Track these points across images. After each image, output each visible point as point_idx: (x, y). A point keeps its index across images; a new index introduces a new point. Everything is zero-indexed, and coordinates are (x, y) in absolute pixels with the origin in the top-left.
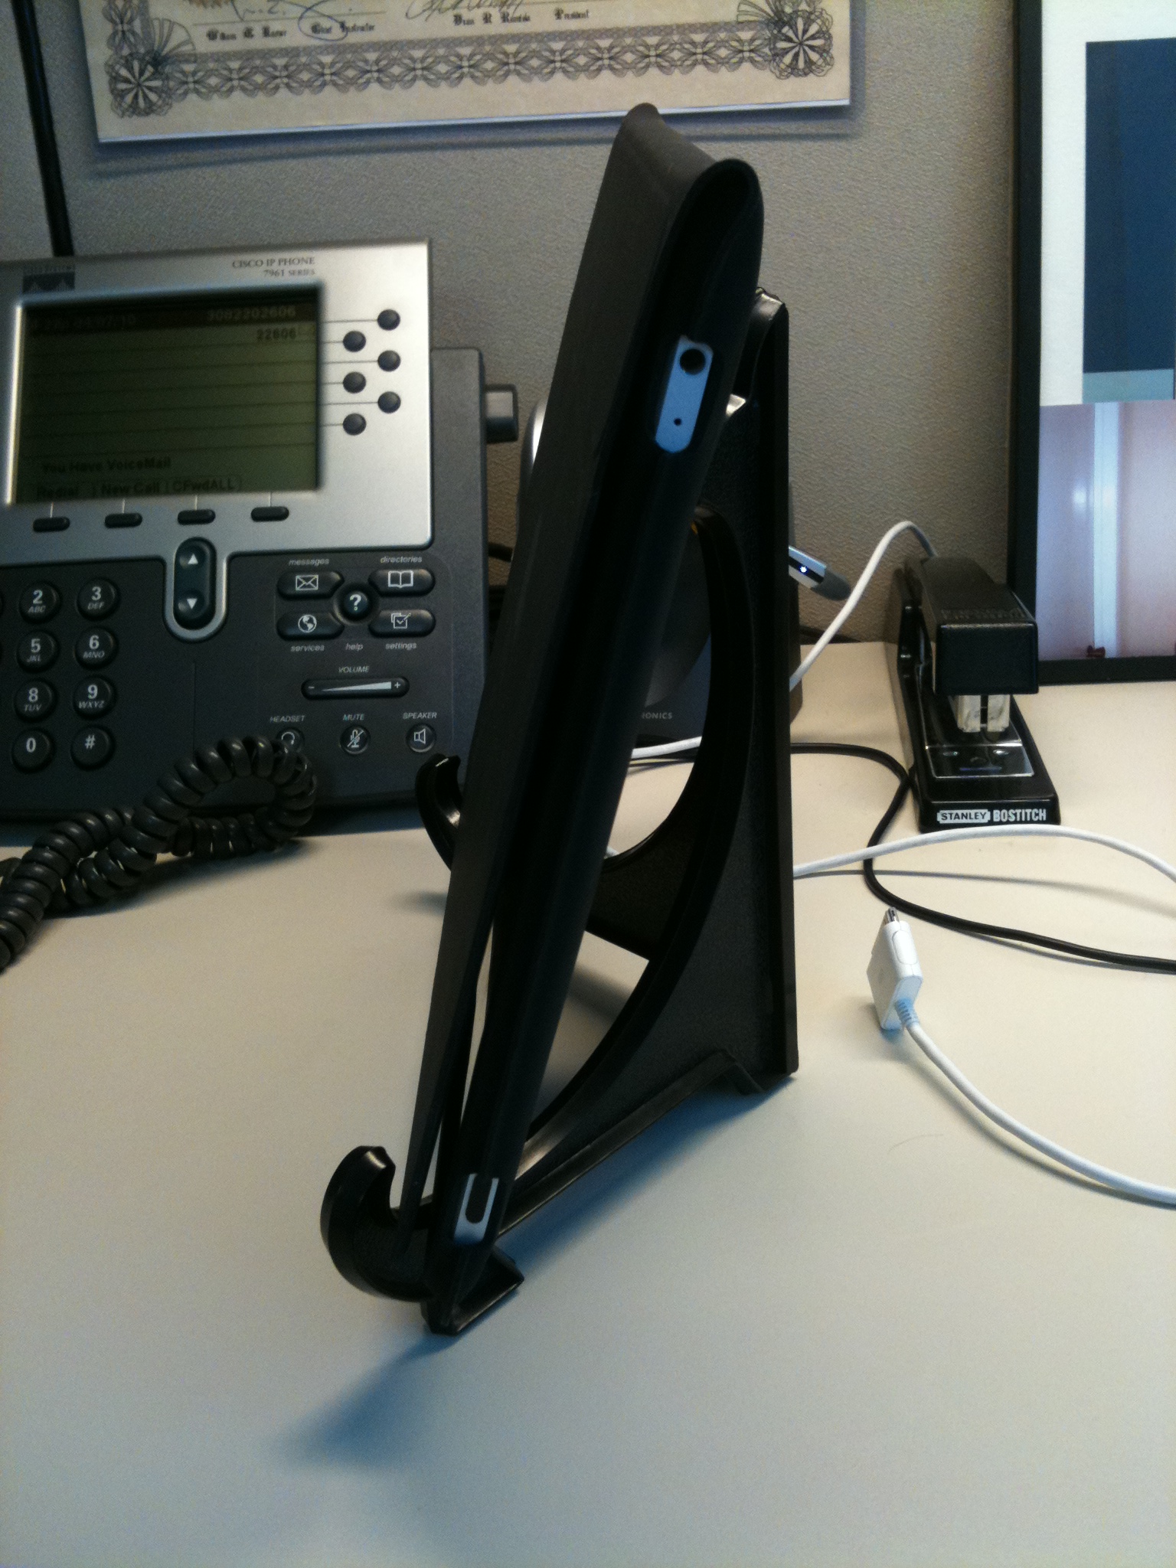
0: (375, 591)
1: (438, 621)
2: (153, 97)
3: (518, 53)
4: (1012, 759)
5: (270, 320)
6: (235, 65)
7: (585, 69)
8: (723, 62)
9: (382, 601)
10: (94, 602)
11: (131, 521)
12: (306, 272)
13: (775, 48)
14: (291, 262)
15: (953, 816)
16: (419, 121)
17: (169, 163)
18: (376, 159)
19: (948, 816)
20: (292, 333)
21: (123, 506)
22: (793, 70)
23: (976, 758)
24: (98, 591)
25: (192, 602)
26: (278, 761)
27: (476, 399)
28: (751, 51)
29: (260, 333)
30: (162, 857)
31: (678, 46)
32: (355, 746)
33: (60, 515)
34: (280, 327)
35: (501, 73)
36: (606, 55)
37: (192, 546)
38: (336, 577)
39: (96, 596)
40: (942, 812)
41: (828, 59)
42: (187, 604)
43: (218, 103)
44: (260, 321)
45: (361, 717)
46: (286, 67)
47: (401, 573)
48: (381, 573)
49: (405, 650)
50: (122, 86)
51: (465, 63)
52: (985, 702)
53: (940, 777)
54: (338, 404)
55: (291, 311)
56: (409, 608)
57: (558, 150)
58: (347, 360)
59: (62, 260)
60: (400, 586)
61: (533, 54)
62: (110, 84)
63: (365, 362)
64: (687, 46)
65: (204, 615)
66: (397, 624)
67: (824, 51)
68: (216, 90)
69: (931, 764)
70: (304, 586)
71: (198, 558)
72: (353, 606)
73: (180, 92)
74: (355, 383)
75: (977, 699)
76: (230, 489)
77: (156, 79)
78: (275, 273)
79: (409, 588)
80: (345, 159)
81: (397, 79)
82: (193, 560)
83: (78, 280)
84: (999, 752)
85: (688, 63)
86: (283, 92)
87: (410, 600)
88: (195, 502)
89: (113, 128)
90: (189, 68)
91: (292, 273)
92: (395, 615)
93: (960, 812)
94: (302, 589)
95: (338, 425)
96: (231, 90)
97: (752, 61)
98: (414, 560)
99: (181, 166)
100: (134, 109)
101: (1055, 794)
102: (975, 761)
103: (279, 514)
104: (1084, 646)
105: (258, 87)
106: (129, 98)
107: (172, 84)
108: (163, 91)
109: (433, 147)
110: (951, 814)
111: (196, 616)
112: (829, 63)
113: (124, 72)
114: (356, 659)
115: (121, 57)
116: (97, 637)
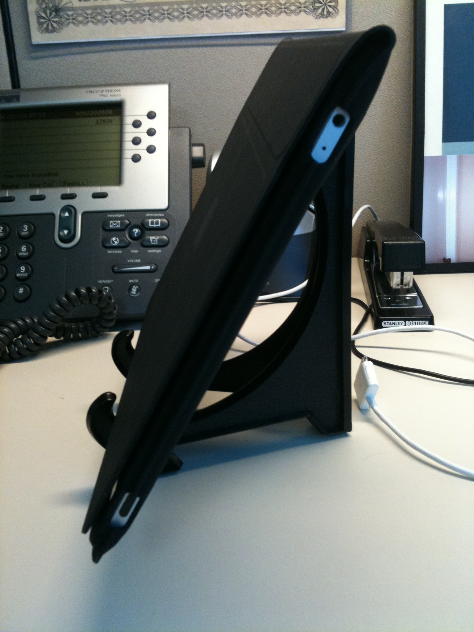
0: (144, 228)
1: (170, 241)
2: (55, 25)
3: (207, 7)
4: (413, 301)
5: (102, 116)
6: (89, 12)
7: (235, 14)
8: (293, 12)
9: (147, 232)
10: (24, 231)
11: (41, 198)
12: (117, 95)
13: (315, 6)
14: (111, 91)
15: (389, 324)
16: (166, 36)
17: (62, 53)
18: (147, 52)
19: (387, 324)
20: (111, 121)
21: (38, 192)
22: (322, 15)
23: (398, 300)
24: (26, 227)
25: (66, 232)
26: (100, 299)
27: (188, 148)
28: (305, 7)
29: (97, 120)
30: (50, 339)
31: (274, 5)
32: (134, 293)
33: (11, 195)
34: (106, 118)
35: (200, 16)
36: (244, 9)
37: (68, 209)
38: (127, 222)
39: (25, 229)
40: (384, 322)
41: (337, 11)
42: (64, 233)
43: (82, 28)
44: (97, 116)
45: (137, 281)
46: (111, 13)
47: (155, 220)
48: (146, 220)
49: (156, 253)
50: (42, 20)
51: (185, 12)
52: (402, 275)
53: (383, 308)
54: (129, 150)
55: (110, 112)
56: (158, 235)
57: (223, 48)
58: (134, 131)
59: (15, 90)
60: (155, 226)
61: (213, 8)
62: (37, 20)
63: (141, 133)
64: (278, 5)
65: (71, 237)
66: (153, 242)
67: (335, 7)
68: (81, 22)
69: (379, 302)
70: (114, 226)
71: (69, 213)
72: (134, 234)
73: (66, 23)
74: (136, 141)
75: (399, 274)
76: (83, 185)
77: (56, 18)
78: (104, 96)
79: (158, 226)
80: (135, 52)
81: (157, 18)
82: (67, 214)
83: (21, 98)
84: (408, 298)
85: (278, 12)
86: (109, 23)
87: (158, 232)
88: (68, 190)
89: (38, 38)
90: (70, 13)
91: (111, 96)
92: (152, 238)
93: (392, 322)
94: (113, 227)
95: (129, 158)
96: (88, 22)
97: (305, 11)
98: (161, 215)
99: (66, 55)
100: (47, 30)
101: (432, 315)
102: (398, 302)
103: (103, 195)
104: (442, 258)
105: (99, 21)
106: (45, 26)
107: (63, 19)
108: (59, 23)
109: (171, 47)
110: (388, 323)
111: (67, 238)
112: (337, 13)
113: (43, 15)
114: (135, 256)
115: (42, 8)
116: (25, 246)
